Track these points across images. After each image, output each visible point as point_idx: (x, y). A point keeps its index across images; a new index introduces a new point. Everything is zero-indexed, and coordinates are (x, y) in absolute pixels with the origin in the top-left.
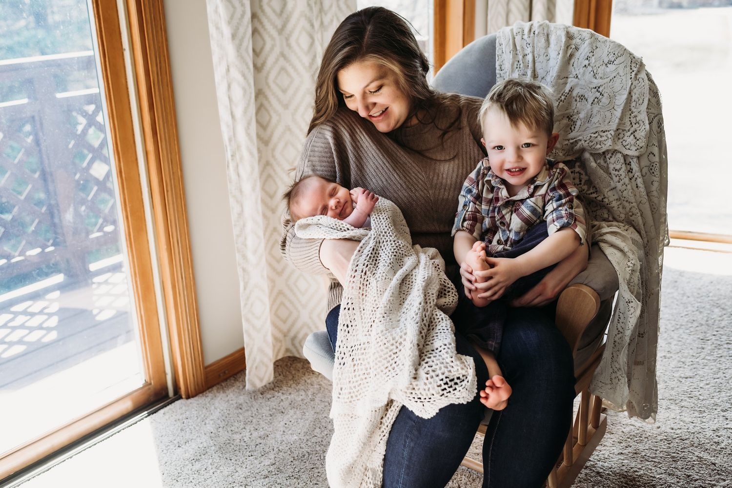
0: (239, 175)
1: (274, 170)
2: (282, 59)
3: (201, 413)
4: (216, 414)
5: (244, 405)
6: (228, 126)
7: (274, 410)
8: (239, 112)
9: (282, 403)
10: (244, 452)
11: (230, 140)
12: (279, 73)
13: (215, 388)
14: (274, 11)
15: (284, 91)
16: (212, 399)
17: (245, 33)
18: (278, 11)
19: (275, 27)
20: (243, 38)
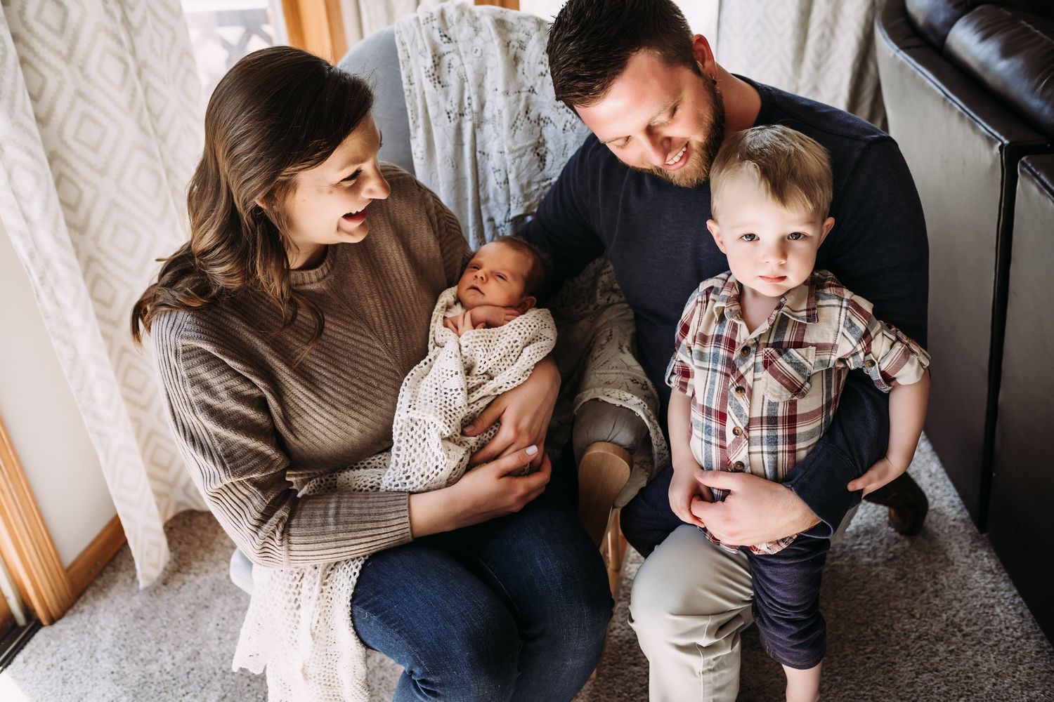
0: (58, 304)
1: (105, 268)
2: (80, 102)
3: (82, 643)
4: (108, 639)
5: (145, 610)
6: (22, 236)
7: (193, 607)
8: (35, 210)
9: (200, 591)
10: (175, 691)
11: (31, 256)
12: (80, 123)
13: (88, 593)
14: (50, 28)
15: (95, 149)
16: (91, 614)
17: (15, 85)
18: (56, 26)
19: (58, 53)
20: (13, 93)
